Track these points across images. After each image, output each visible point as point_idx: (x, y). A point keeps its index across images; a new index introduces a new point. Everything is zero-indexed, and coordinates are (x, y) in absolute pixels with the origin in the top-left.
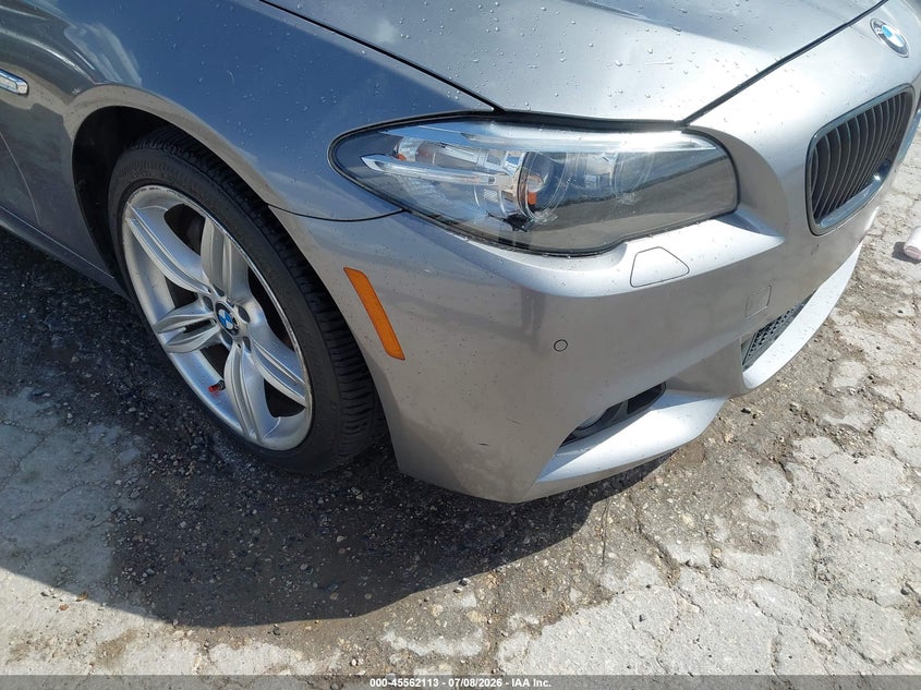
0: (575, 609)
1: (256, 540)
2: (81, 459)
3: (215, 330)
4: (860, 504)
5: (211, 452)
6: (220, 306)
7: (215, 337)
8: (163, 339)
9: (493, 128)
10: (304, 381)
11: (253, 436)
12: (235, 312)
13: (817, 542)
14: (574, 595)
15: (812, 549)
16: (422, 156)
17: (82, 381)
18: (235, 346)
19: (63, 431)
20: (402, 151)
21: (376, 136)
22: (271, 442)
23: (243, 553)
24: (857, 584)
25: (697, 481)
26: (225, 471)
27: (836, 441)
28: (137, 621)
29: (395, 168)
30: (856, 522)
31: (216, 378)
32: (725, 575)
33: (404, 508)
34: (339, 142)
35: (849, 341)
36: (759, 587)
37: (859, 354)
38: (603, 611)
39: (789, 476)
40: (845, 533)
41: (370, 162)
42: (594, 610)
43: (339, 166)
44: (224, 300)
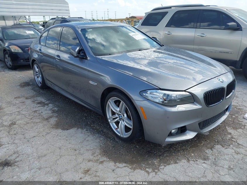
0: (172, 164)
1: (122, 151)
2: (95, 139)
3: (118, 118)
4: (224, 155)
5: (114, 139)
6: (120, 115)
7: (118, 120)
8: (109, 121)
9: (160, 91)
10: (132, 124)
11: (122, 136)
12: (122, 115)
13: (215, 159)
14: (172, 162)
15: (214, 160)
16: (150, 93)
17: (93, 129)
18: (121, 121)
19: (92, 135)
20: (148, 93)
21: (145, 91)
22: (125, 137)
23: (120, 153)
24: (221, 165)
25: (195, 149)
26: (117, 142)
27: (222, 146)
28: (105, 159)
29: (147, 95)
30: (223, 158)
31: (117, 127)
32: (198, 162)
33: (145, 149)
34: (141, 92)
35: (229, 131)
36: (203, 164)
37: (230, 134)
38: (177, 164)
39: (212, 150)
40: (220, 159)
41: (144, 94)
42: (175, 164)
43: (140, 94)
44: (121, 114)
